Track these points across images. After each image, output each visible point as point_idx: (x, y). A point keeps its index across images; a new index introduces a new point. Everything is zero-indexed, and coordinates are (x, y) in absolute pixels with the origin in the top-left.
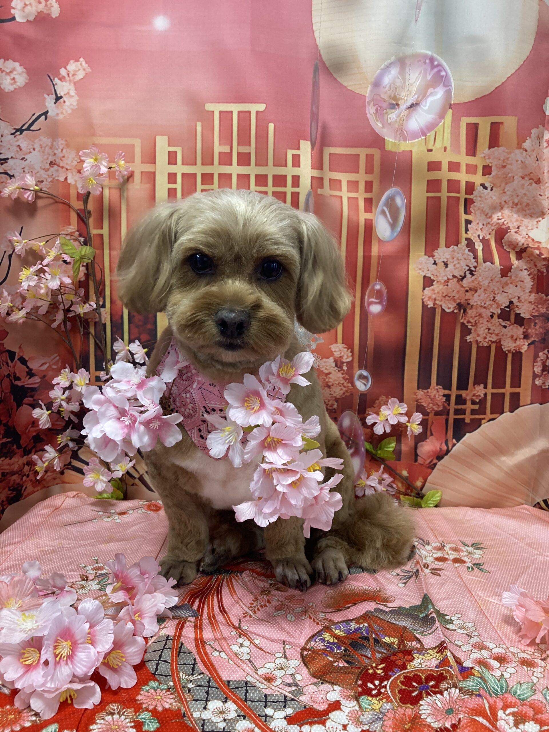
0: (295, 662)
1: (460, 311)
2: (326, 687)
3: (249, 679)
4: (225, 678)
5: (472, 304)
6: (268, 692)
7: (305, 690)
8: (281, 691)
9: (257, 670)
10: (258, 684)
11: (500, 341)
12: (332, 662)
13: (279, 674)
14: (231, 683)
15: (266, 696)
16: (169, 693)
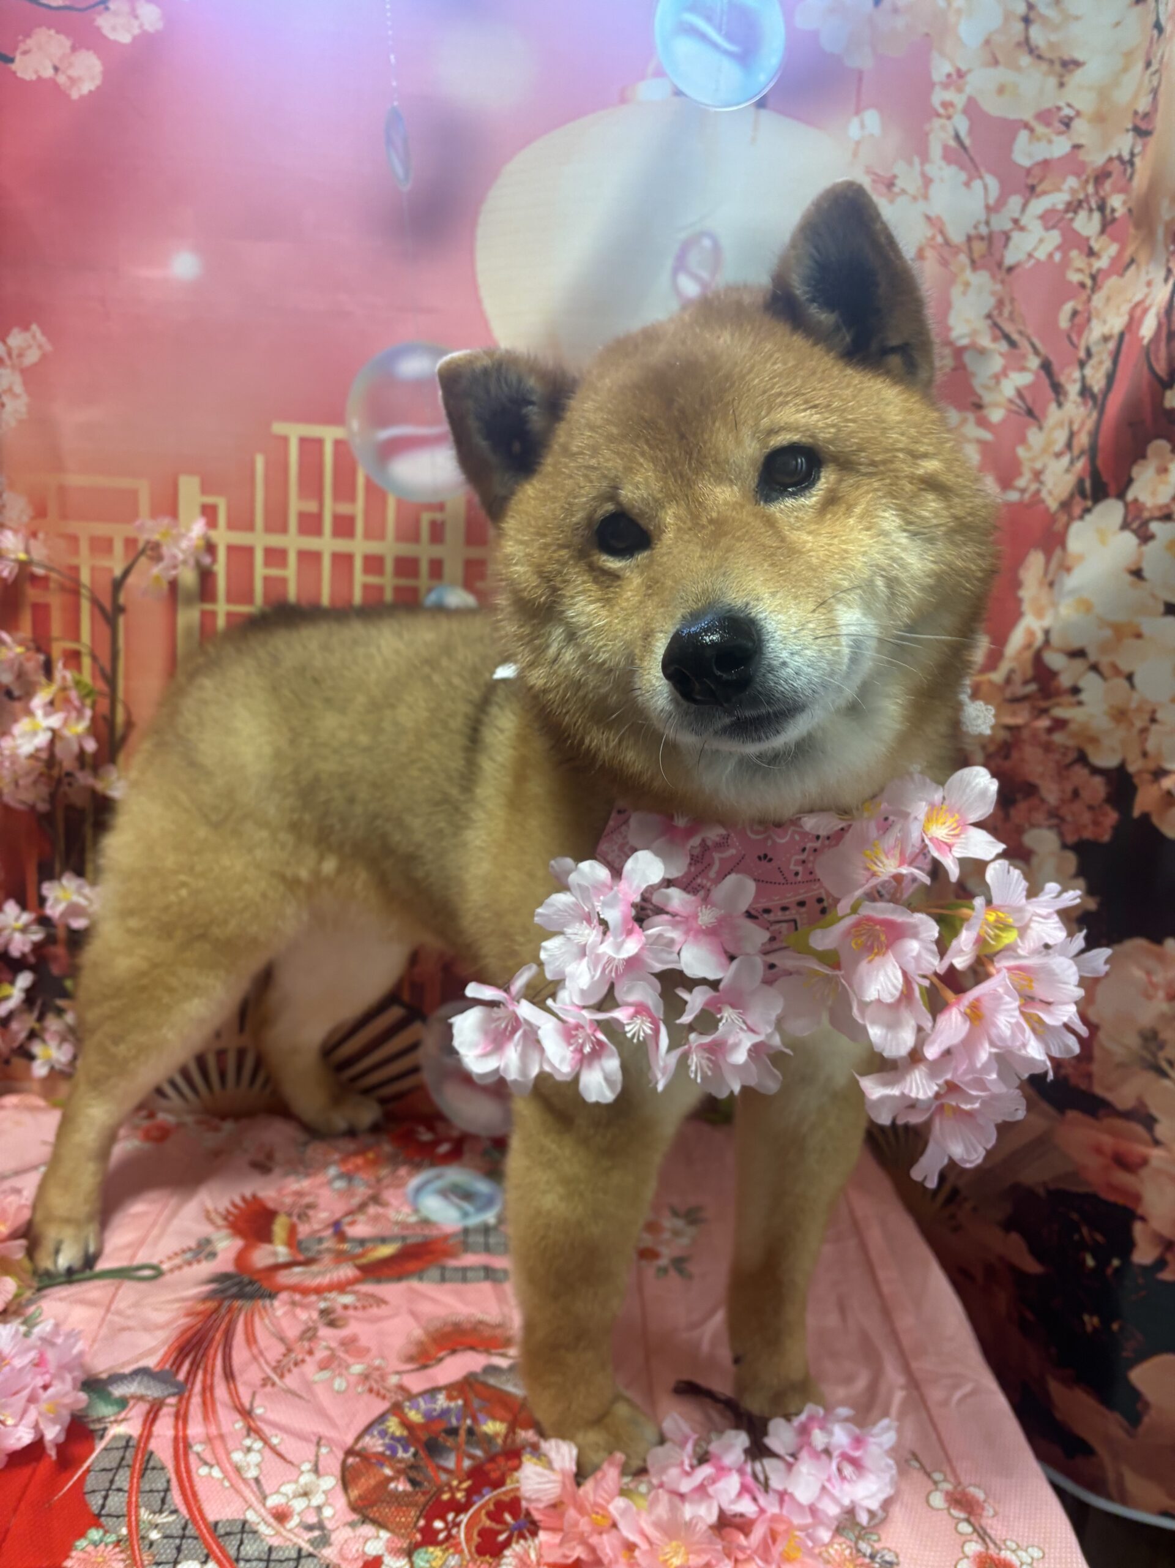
0: (330, 1482)
2: (368, 1530)
3: (251, 1516)
4: (211, 1518)
6: (275, 1542)
7: (333, 1537)
8: (295, 1540)
9: (265, 1498)
10: (263, 1529)
12: (390, 1479)
13: (299, 1505)
14: (220, 1525)
15: (270, 1549)
16: (117, 1549)
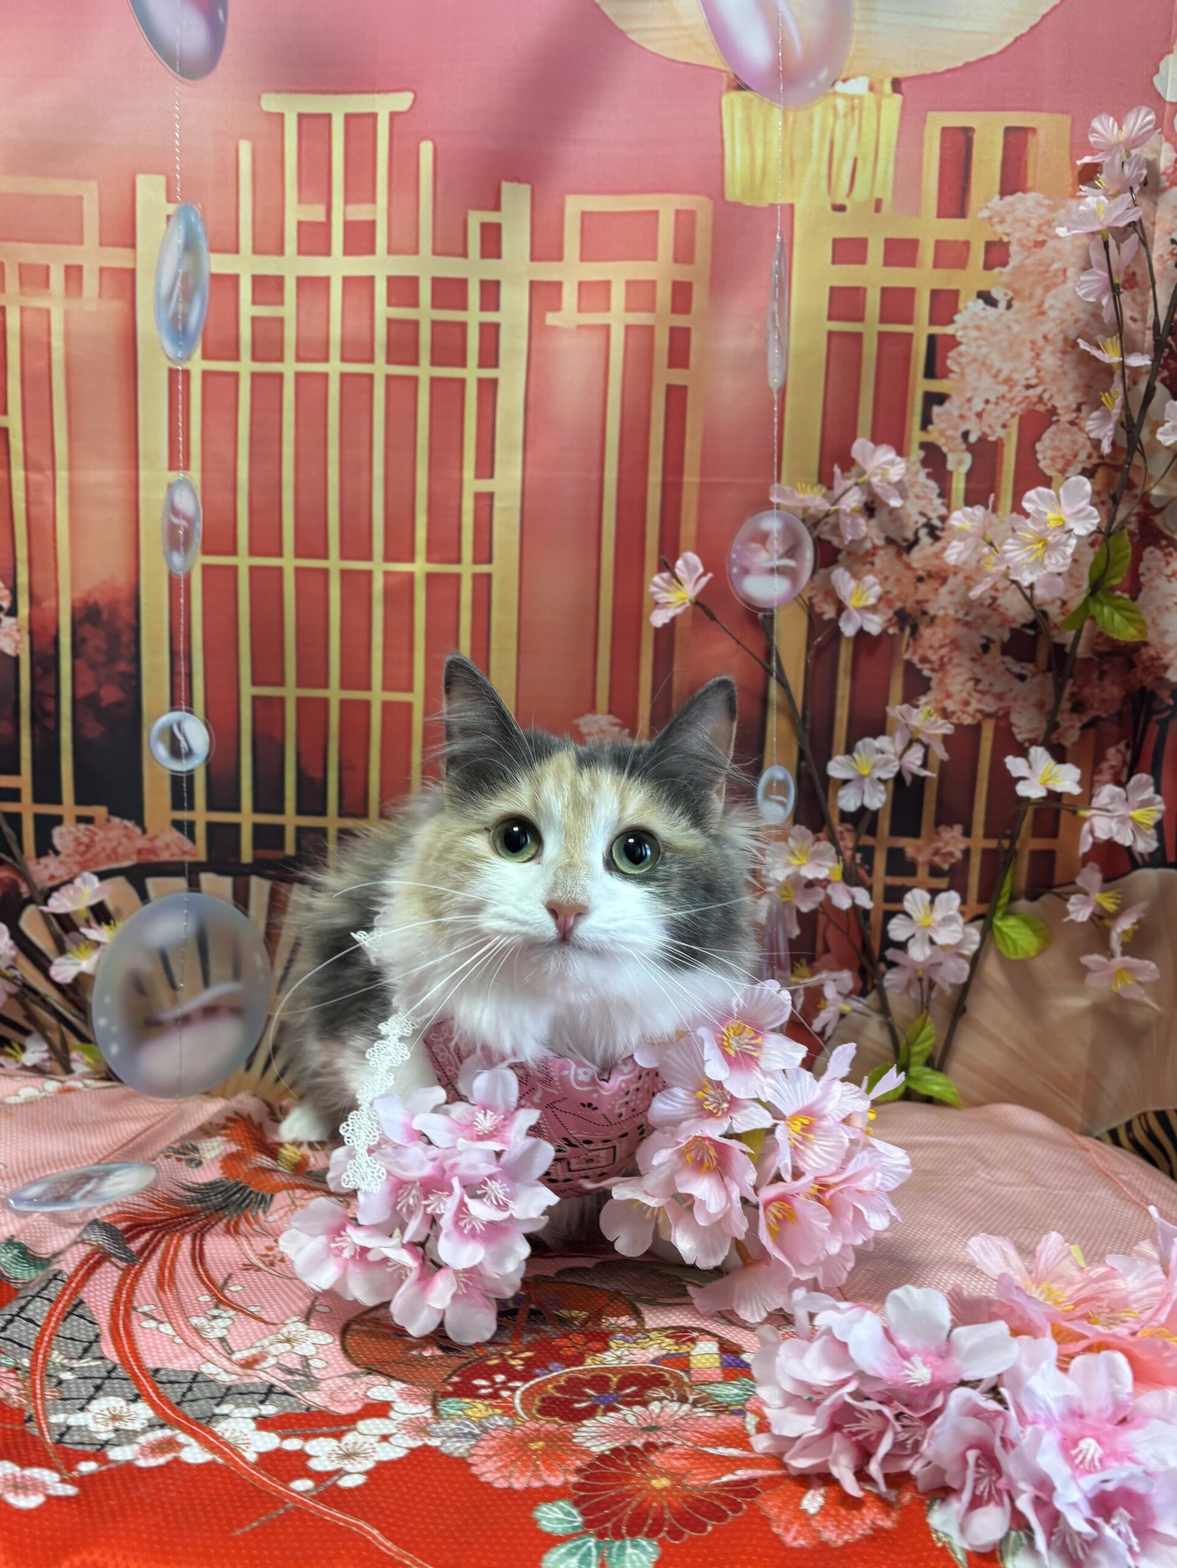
1: (902, 630)
5: (932, 612)
11: (1007, 715)
